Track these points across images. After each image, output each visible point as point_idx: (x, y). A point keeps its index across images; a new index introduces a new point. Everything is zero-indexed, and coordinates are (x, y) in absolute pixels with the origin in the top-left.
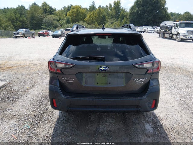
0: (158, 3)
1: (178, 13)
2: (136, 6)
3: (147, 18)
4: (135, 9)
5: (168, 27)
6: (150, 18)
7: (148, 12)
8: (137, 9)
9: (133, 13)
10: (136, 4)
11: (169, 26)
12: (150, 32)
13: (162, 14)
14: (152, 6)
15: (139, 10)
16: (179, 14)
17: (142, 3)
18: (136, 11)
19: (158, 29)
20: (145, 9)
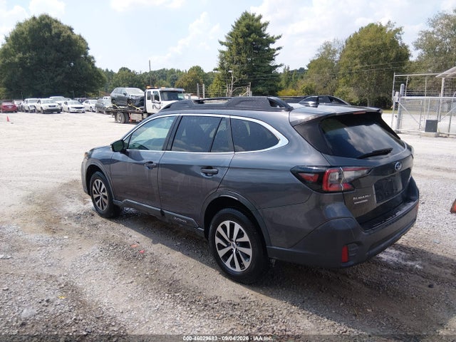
0: (71, 46)
1: (107, 70)
2: (14, 48)
3: (52, 79)
4: (14, 56)
5: (132, 99)
6: (59, 77)
7: (51, 64)
8: (20, 55)
9: (9, 64)
10: (14, 44)
11: (134, 98)
12: (76, 110)
13: (86, 70)
14: (58, 51)
15: (27, 58)
16: (109, 70)
17: (29, 41)
18: (17, 60)
19: (107, 102)
20: (42, 56)
